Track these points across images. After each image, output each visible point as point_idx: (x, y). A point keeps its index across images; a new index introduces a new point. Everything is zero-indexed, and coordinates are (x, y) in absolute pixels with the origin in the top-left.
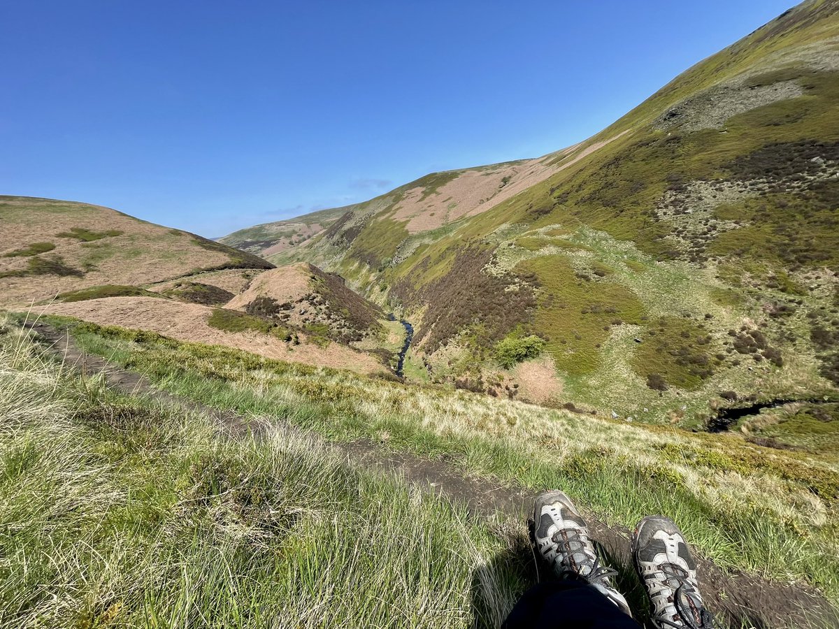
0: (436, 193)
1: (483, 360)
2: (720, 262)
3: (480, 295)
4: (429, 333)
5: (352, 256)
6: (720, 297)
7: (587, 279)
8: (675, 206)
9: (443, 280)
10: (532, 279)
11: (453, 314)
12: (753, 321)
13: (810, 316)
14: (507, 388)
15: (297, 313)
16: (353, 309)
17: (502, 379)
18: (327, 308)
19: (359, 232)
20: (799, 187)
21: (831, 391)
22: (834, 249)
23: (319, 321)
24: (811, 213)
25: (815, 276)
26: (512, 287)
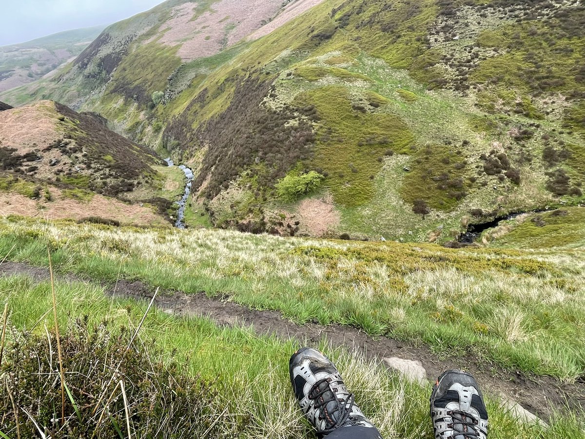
0: (211, 10)
1: (265, 200)
2: (479, 90)
3: (260, 131)
4: (209, 177)
5: (114, 91)
6: (478, 124)
7: (362, 110)
8: (445, 32)
9: (222, 117)
10: (311, 112)
11: (232, 154)
12: (501, 144)
13: (544, 138)
14: (289, 226)
15: (46, 164)
16: (119, 156)
17: (283, 218)
18: (85, 156)
19: (120, 59)
20: (547, 15)
21: (551, 202)
22: (567, 75)
23: (77, 172)
24: (555, 40)
25: (551, 101)
26: (292, 123)
